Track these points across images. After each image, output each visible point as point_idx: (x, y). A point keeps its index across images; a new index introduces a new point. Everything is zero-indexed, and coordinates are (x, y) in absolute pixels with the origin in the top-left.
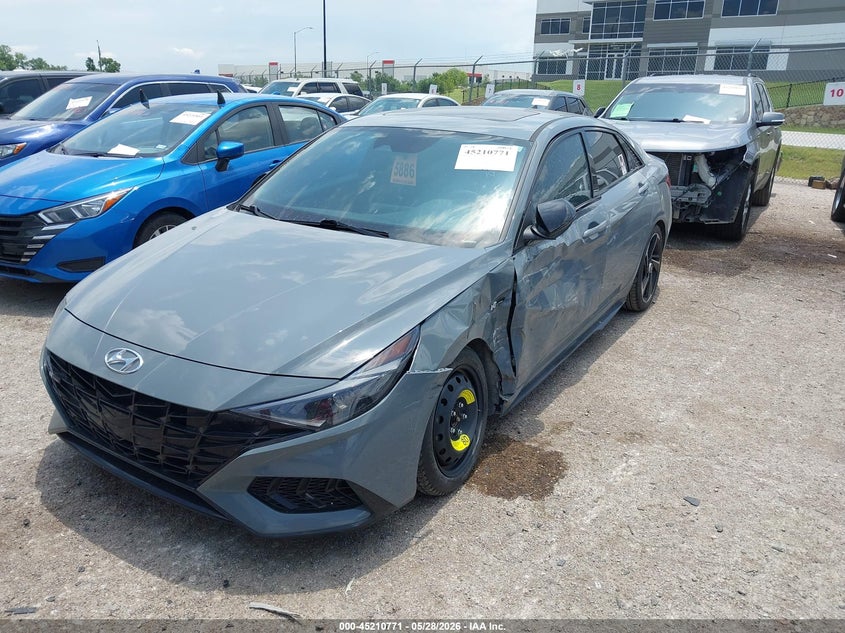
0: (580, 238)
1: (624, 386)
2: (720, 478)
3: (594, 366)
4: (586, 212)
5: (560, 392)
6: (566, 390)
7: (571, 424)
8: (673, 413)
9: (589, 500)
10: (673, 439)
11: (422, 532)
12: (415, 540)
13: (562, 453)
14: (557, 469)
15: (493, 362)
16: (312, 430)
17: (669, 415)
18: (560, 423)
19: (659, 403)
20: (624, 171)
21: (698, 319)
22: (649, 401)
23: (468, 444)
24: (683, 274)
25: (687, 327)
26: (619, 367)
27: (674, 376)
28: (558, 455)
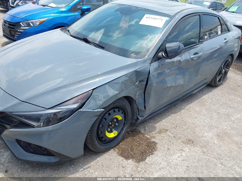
0: (189, 58)
1: (196, 118)
2: (218, 171)
3: (188, 107)
4: (194, 48)
5: (169, 116)
6: (172, 115)
7: (167, 130)
8: (210, 134)
9: (157, 168)
10: (205, 147)
11: (86, 166)
12: (82, 169)
13: (157, 143)
14: (152, 150)
15: (136, 104)
16: (33, 127)
17: (209, 135)
18: (163, 129)
19: (206, 128)
20: (219, 33)
21: (238, 94)
22: (203, 127)
23: (116, 135)
24: (239, 74)
25: (232, 97)
26: (197, 109)
27: (218, 117)
28: (155, 143)
